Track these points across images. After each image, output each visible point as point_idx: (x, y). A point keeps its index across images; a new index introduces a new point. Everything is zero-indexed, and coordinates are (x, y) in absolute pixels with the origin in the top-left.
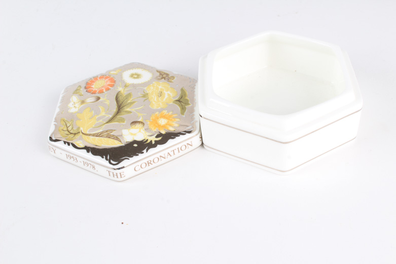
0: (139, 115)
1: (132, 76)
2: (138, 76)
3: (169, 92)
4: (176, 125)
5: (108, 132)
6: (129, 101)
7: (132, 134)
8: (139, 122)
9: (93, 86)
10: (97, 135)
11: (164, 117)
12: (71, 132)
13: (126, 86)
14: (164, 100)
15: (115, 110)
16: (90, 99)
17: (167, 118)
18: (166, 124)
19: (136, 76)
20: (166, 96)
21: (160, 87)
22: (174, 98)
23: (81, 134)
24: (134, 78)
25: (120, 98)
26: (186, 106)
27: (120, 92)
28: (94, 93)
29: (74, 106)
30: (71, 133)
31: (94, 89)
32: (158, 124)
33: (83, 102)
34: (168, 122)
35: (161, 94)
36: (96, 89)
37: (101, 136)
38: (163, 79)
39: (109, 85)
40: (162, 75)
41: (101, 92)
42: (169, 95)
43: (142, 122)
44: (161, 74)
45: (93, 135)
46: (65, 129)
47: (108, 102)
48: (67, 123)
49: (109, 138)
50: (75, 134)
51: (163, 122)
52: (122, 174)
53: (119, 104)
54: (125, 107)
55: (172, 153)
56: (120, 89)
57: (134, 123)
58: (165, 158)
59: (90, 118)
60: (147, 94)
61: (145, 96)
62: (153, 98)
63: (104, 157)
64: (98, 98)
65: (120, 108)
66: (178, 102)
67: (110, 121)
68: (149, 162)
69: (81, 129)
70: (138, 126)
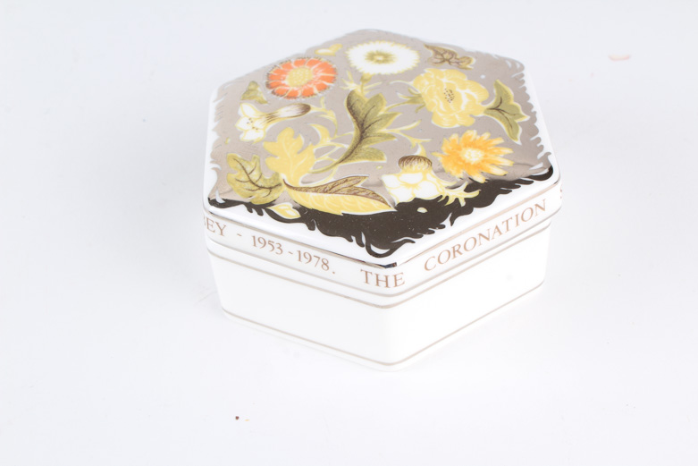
0: (414, 141)
1: (371, 57)
2: (386, 58)
3: (468, 91)
4: (507, 163)
5: (351, 183)
6: (381, 113)
7: (408, 185)
8: (419, 158)
9: (286, 82)
10: (326, 190)
11: (473, 145)
12: (260, 184)
13: (362, 79)
14: (463, 108)
15: (353, 132)
16: (288, 111)
17: (480, 148)
18: (483, 161)
19: (381, 58)
20: (465, 100)
21: (445, 80)
22: (484, 103)
23: (285, 188)
24: (378, 61)
25: (358, 106)
26: (517, 121)
27: (352, 92)
28: (292, 96)
29: (251, 124)
30: (261, 188)
31: (291, 89)
32: (464, 162)
33: (271, 117)
34: (486, 156)
35: (451, 96)
36: (296, 89)
37: (335, 192)
38: (446, 63)
39: (323, 78)
40: (442, 55)
41: (308, 93)
42: (469, 96)
43: (425, 159)
44: (437, 53)
45: (316, 190)
46: (244, 178)
47: (331, 116)
48: (244, 164)
49: (355, 194)
50: (270, 188)
51: (473, 156)
52: (398, 277)
53: (360, 119)
54: (375, 126)
55: (503, 228)
56: (352, 86)
57: (406, 160)
58: (488, 239)
59: (299, 153)
60: (420, 96)
61: (415, 99)
62: (436, 105)
63: (353, 238)
64: (306, 108)
65: (363, 129)
66: (496, 112)
67: (349, 156)
68: (456, 248)
69: (283, 176)
70: (416, 165)
